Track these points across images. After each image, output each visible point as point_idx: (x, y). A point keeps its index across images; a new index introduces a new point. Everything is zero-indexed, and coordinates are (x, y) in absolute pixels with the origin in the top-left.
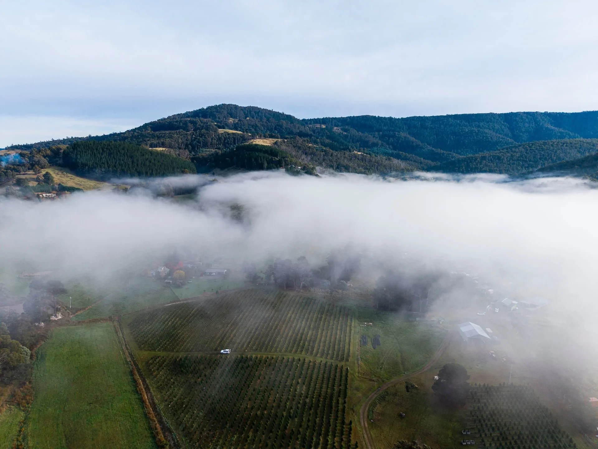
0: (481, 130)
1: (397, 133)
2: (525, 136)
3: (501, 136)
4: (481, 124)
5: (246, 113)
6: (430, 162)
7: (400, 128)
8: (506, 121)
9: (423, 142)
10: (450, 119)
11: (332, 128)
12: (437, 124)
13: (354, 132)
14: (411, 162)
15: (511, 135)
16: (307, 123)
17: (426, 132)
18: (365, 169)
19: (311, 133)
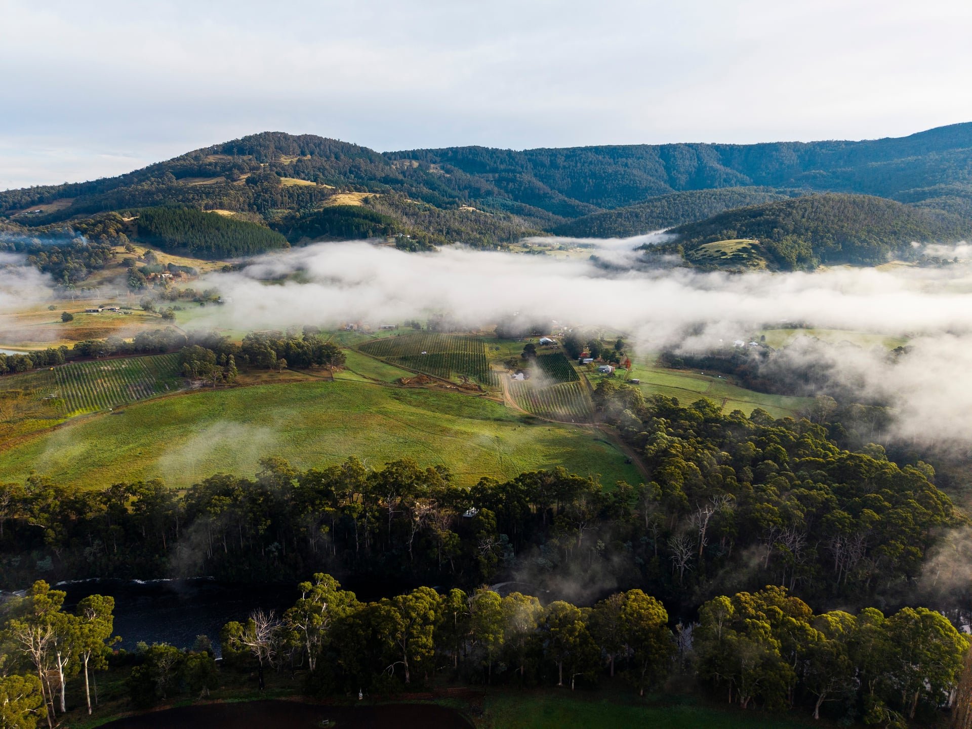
0: (628, 170)
1: (518, 175)
2: (683, 179)
3: (652, 179)
4: (630, 161)
5: (302, 145)
6: (560, 217)
7: (522, 167)
8: (661, 157)
9: (552, 188)
10: (590, 154)
11: (428, 168)
12: (572, 161)
13: (461, 174)
14: (536, 219)
15: (666, 177)
16: (390, 159)
17: (558, 174)
18: (480, 233)
19: (401, 177)
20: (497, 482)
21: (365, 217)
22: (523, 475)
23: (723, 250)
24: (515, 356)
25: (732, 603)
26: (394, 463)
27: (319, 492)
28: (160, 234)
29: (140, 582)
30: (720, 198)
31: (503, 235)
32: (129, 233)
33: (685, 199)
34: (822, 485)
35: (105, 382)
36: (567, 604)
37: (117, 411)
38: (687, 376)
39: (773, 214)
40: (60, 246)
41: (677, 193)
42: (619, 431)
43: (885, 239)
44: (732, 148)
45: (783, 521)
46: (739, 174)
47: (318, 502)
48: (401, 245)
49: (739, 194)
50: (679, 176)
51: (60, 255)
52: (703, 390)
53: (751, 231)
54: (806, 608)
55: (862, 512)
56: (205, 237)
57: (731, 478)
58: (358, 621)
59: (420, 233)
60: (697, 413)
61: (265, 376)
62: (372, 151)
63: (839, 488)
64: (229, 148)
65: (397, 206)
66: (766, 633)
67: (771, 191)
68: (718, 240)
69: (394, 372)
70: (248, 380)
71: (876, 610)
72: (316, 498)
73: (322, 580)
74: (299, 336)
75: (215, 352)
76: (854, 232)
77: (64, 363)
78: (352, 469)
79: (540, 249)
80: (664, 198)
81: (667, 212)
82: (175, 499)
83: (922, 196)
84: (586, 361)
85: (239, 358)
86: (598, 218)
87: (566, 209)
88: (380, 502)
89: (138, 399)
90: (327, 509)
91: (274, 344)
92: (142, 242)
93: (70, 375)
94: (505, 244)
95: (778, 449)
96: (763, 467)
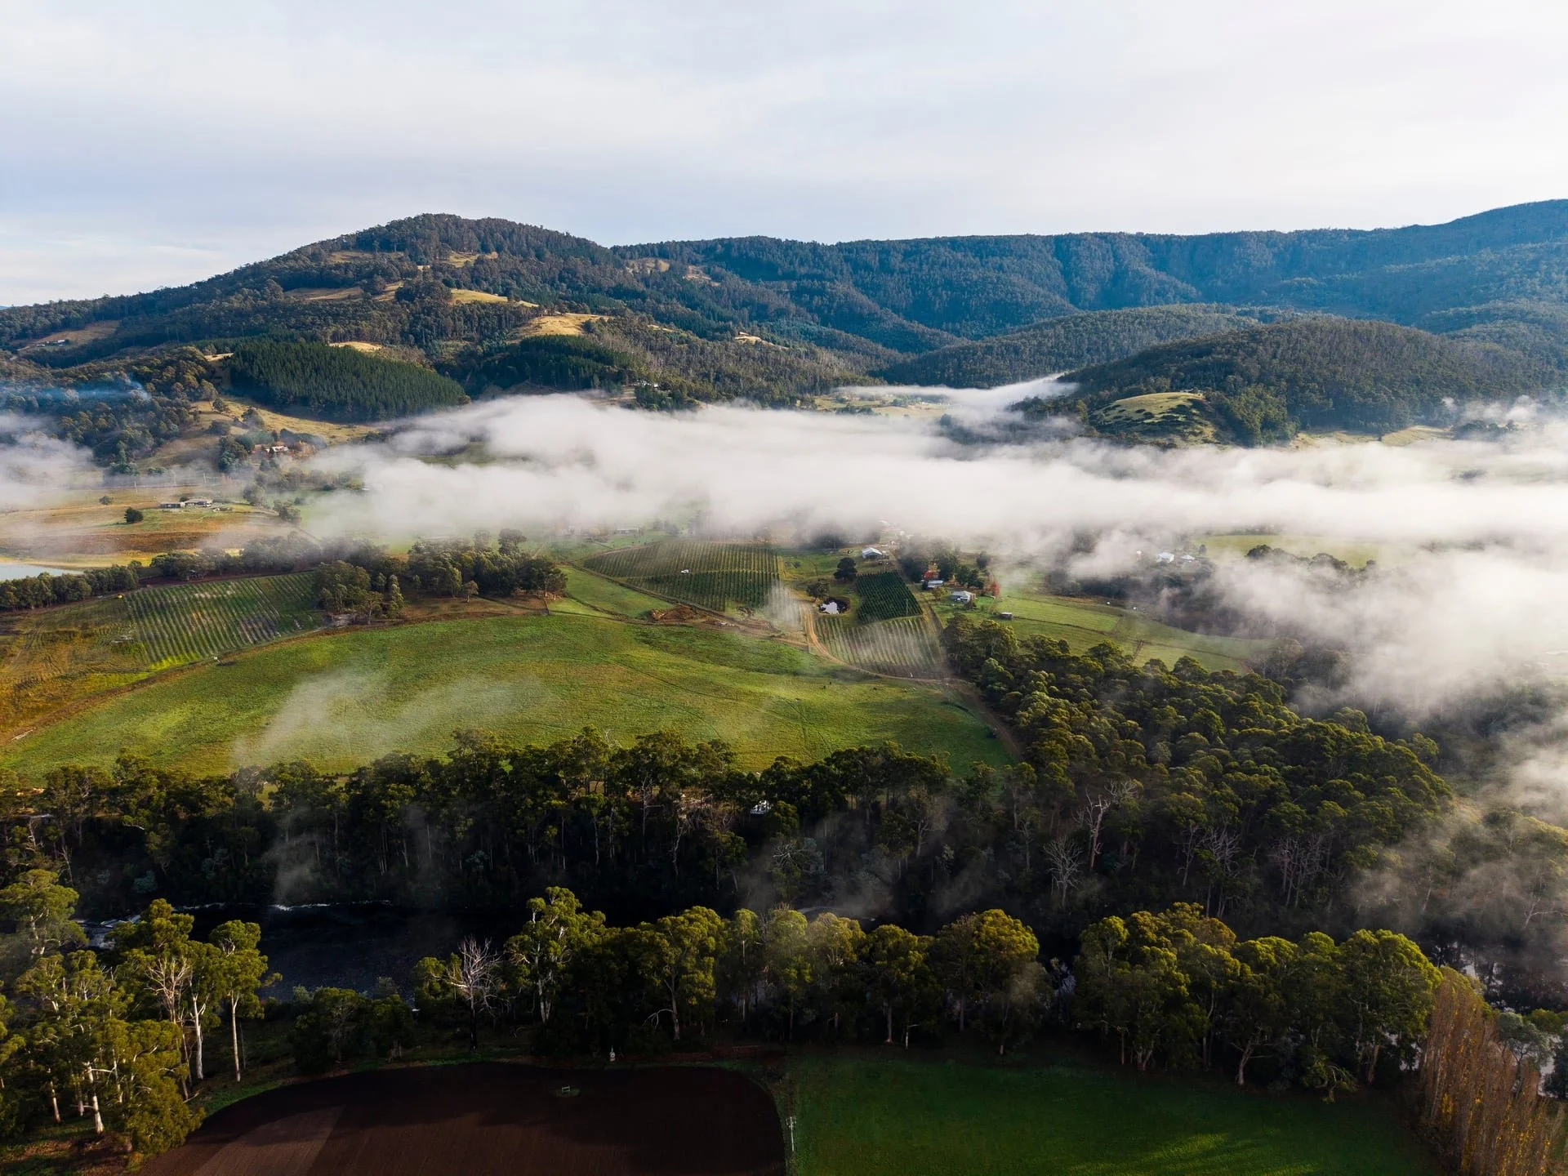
0: (1004, 276)
1: (828, 284)
2: (1091, 291)
3: (1042, 291)
4: (1006, 262)
5: (482, 234)
6: (895, 353)
7: (835, 271)
8: (1056, 254)
9: (883, 305)
10: (942, 250)
11: (684, 271)
12: (914, 261)
13: (734, 281)
14: (856, 355)
15: (1063, 287)
16: (623, 257)
17: (891, 282)
18: (767, 380)
19: (641, 287)
20: (800, 764)
21: (588, 355)
22: (837, 753)
23: (1148, 410)
24: (825, 577)
25: (1126, 926)
26: (650, 737)
27: (541, 778)
28: (267, 382)
29: (283, 908)
30: (1148, 323)
31: (804, 382)
32: (217, 381)
33: (1092, 324)
34: (1268, 768)
35: (203, 616)
36: (898, 929)
37: (224, 661)
38: (1085, 608)
39: (1228, 352)
40: (110, 402)
41: (1083, 313)
42: (979, 691)
43: (1401, 392)
44: (1169, 241)
45: (1209, 818)
46: (1179, 283)
47: (540, 792)
48: (646, 401)
49: (1178, 317)
50: (1085, 285)
51: (111, 416)
52: (1107, 628)
53: (1192, 379)
54: (1226, 932)
55: (1321, 805)
56: (336, 388)
57: (1138, 758)
58: (609, 951)
59: (674, 380)
60: (1096, 664)
61: (445, 608)
62: (594, 244)
63: (1292, 772)
64: (365, 241)
65: (636, 336)
66: (1170, 964)
67: (1228, 312)
68: (1141, 393)
69: (641, 602)
70: (418, 613)
71: (1325, 936)
72: (539, 787)
73: (558, 896)
74: (494, 545)
75: (369, 572)
76: (1353, 382)
77: (138, 588)
78: (590, 745)
79: (862, 404)
80: (1060, 322)
81: (1064, 345)
82: (331, 789)
83: (1468, 320)
84: (933, 584)
85: (405, 580)
86: (954, 354)
87: (903, 340)
88: (629, 793)
89: (255, 642)
90: (554, 802)
91: (457, 559)
92: (237, 395)
93: (150, 606)
94: (808, 396)
95: (1210, 716)
96: (1186, 742)
